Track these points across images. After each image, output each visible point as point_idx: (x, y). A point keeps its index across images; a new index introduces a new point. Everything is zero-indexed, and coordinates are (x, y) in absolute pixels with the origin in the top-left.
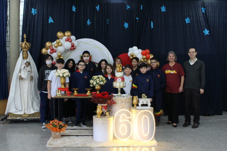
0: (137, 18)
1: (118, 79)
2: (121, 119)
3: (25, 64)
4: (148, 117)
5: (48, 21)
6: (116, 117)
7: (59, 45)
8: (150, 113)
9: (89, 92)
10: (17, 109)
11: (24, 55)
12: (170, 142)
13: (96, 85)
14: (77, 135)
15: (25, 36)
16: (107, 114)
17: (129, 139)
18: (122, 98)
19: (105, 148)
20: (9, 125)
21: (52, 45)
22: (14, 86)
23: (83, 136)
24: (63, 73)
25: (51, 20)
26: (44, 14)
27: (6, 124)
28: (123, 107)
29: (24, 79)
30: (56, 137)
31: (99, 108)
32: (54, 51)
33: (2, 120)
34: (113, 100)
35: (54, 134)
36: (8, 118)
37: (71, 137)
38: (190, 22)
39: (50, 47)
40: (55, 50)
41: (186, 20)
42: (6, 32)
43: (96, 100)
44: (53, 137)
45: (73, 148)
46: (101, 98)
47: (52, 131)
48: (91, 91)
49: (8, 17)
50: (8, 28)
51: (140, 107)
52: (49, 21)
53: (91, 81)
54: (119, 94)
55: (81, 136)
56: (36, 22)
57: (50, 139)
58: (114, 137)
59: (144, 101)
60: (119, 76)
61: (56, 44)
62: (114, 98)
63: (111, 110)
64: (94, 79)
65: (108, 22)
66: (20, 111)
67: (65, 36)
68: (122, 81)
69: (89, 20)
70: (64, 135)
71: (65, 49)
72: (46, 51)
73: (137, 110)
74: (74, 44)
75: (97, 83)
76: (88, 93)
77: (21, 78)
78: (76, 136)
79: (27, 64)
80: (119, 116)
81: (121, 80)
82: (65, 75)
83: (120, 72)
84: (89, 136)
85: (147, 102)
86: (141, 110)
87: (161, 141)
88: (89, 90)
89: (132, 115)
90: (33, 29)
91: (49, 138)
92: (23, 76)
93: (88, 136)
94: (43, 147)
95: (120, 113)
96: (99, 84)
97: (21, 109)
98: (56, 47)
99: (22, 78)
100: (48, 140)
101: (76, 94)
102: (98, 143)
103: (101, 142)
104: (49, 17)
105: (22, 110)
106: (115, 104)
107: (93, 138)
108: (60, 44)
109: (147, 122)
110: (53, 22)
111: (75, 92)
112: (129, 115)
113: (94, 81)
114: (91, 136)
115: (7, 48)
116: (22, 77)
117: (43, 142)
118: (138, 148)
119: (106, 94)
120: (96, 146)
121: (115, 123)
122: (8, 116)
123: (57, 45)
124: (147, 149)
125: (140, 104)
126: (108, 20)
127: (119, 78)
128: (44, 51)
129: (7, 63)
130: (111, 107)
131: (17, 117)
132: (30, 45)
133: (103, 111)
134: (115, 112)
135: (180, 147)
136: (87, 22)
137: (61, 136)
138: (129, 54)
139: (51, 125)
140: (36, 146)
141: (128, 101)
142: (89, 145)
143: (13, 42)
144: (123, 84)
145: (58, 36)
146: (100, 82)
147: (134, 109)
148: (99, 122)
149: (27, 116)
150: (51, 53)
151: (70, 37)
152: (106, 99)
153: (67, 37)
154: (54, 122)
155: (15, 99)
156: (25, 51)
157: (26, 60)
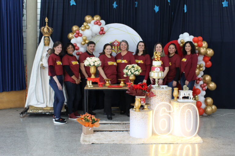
0: (169, 1)
1: (156, 69)
2: (161, 113)
3: (48, 51)
4: (192, 111)
8: (194, 107)
10: (38, 102)
11: (45, 41)
12: (215, 138)
13: (130, 75)
14: (109, 130)
15: (47, 20)
16: (145, 107)
17: (169, 135)
18: (162, 90)
19: (146, 145)
20: (30, 118)
23: (117, 131)
24: (94, 61)
25: (73, 2)
27: (25, 117)
28: (162, 101)
29: (46, 68)
30: (88, 133)
31: (138, 100)
32: (80, 35)
33: (22, 113)
34: (152, 92)
35: (86, 129)
36: (28, 111)
37: (105, 132)
38: (227, 6)
41: (223, 3)
43: (134, 91)
44: (85, 133)
45: (110, 145)
46: (140, 90)
47: (83, 126)
50: (25, 11)
51: (181, 100)
52: (70, 3)
53: (125, 71)
54: (157, 85)
55: (114, 131)
56: (56, 4)
58: (153, 133)
59: (186, 93)
60: (158, 66)
61: (83, 27)
62: (152, 90)
63: (149, 103)
64: (129, 68)
65: (136, 5)
66: (42, 103)
67: (93, 20)
68: (160, 70)
69: (115, 3)
70: (96, 130)
73: (179, 103)
74: (103, 28)
76: (122, 84)
77: (42, 67)
78: (109, 131)
79: (50, 51)
81: (159, 69)
82: (96, 64)
83: (159, 60)
84: (124, 131)
85: (189, 94)
86: (184, 103)
87: (205, 137)
89: (173, 109)
90: (53, 12)
91: (80, 133)
93: (122, 131)
94: (77, 144)
95: (160, 106)
96: (135, 74)
98: (82, 30)
99: (44, 67)
100: (81, 136)
101: (108, 85)
102: (137, 139)
103: (140, 139)
105: (44, 103)
106: (154, 97)
107: (129, 134)
108: (87, 27)
109: (191, 117)
110: (75, 4)
111: (107, 82)
114: (126, 131)
116: (44, 65)
117: (74, 138)
119: (144, 85)
120: (136, 143)
122: (27, 109)
124: (190, 146)
125: (181, 97)
126: (137, 3)
127: (158, 68)
128: (70, 35)
129: (24, 50)
130: (149, 100)
131: (39, 110)
132: (52, 29)
133: (142, 104)
134: (154, 105)
135: (229, 144)
136: (113, 5)
137: (94, 131)
138: (179, 41)
139: (83, 120)
140: (68, 143)
141: (168, 93)
142: (128, 141)
143: (30, 26)
144: (162, 74)
145: (86, 20)
146: (135, 71)
147: (175, 102)
148: (137, 116)
149: (49, 109)
150: (76, 37)
151: (99, 21)
152: (145, 90)
153: (95, 20)
154: (86, 116)
155: (35, 90)
156: (46, 37)
157: (48, 47)
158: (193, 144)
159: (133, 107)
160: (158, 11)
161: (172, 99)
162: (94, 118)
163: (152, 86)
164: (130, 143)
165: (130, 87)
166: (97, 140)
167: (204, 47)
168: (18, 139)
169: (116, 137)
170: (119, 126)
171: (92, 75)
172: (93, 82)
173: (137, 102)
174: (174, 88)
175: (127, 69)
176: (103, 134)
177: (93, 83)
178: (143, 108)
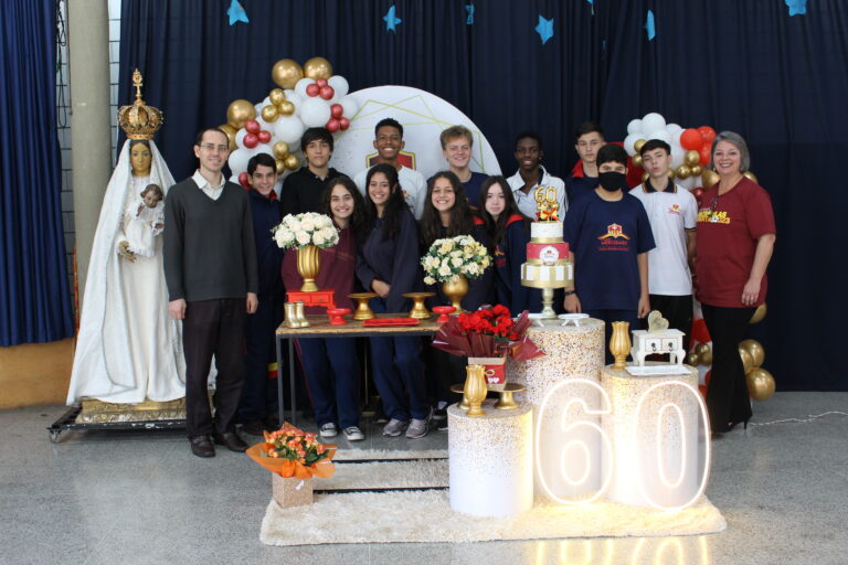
1: (544, 252)
2: (567, 420)
3: (143, 195)
4: (681, 407)
5: (225, 16)
7: (279, 113)
8: (690, 393)
9: (419, 305)
10: (114, 383)
11: (135, 158)
12: (773, 509)
13: (448, 276)
14: (374, 487)
15: (137, 79)
16: (507, 397)
17: (599, 501)
18: (567, 331)
19: (512, 545)
20: (86, 446)
21: (255, 115)
22: (101, 286)
23: (402, 490)
24: (311, 229)
25: (237, 12)
27: (70, 442)
28: (571, 371)
29: (141, 256)
30: (292, 501)
31: (477, 373)
32: (262, 135)
33: (56, 427)
34: (529, 341)
35: (285, 486)
36: (79, 420)
37: (358, 494)
38: (804, 11)
39: (245, 120)
40: (265, 132)
41: (790, 3)
43: (461, 340)
44: (282, 501)
45: (376, 547)
46: (482, 331)
47: (275, 475)
49: (62, 5)
50: (63, 49)
51: (640, 368)
52: (228, 17)
53: (429, 262)
54: (549, 312)
55: (393, 490)
56: (175, 24)
57: (270, 508)
58: (539, 497)
59: (658, 342)
60: (551, 239)
61: (270, 108)
62: (532, 333)
63: (519, 381)
64: (442, 251)
65: (471, 17)
66: (129, 389)
67: (305, 76)
68: (560, 257)
69: (392, 10)
70: (323, 488)
73: (633, 381)
74: (340, 106)
75: (454, 271)
76: (418, 312)
77: (127, 255)
78: (374, 490)
79: (151, 193)
81: (555, 253)
82: (319, 239)
83: (553, 219)
84: (428, 488)
85: (670, 345)
86: (653, 381)
87: (734, 506)
88: (420, 300)
89: (612, 402)
90: (167, 52)
91: (265, 503)
92: (134, 247)
93: (423, 489)
94: (247, 547)
95: (562, 393)
96: (464, 272)
97: (131, 383)
98: (268, 120)
99: (132, 253)
100: (263, 513)
101: (366, 317)
102: (476, 521)
103: (488, 518)
105: (136, 387)
106: (539, 358)
107: (446, 498)
108: (285, 108)
109: (678, 434)
110: (245, 19)
111: (363, 306)
112: (597, 401)
113: (441, 260)
114: (436, 488)
116: (131, 249)
117: (240, 523)
119: (499, 315)
120: (471, 537)
122: (77, 411)
123: (273, 112)
125: (640, 355)
126: (472, 9)
127: (550, 248)
129: (62, 194)
130: (520, 369)
131: (118, 414)
132: (158, 115)
133: (491, 386)
134: (540, 390)
135: (826, 533)
136: (385, 19)
137: (314, 491)
138: (629, 144)
139: (271, 451)
140: (214, 542)
141: (590, 341)
142: (441, 531)
143: (84, 104)
144: (566, 270)
145: (277, 77)
146: (465, 263)
147: (618, 376)
148: (476, 434)
149: (155, 408)
150: (250, 146)
151: (326, 81)
152: (504, 335)
153: (312, 78)
154: (283, 435)
155: (103, 340)
156: (138, 141)
157: (145, 178)
158: (690, 538)
159: (459, 399)
160: (550, 39)
161: (607, 363)
162: (316, 443)
163: (531, 316)
164: (450, 538)
165: (446, 324)
166: (324, 527)
168: (30, 531)
169: (397, 512)
170: (411, 471)
171: (307, 280)
172: (311, 305)
173: (475, 380)
174: (613, 324)
175: (434, 255)
176: (351, 502)
178: (496, 401)
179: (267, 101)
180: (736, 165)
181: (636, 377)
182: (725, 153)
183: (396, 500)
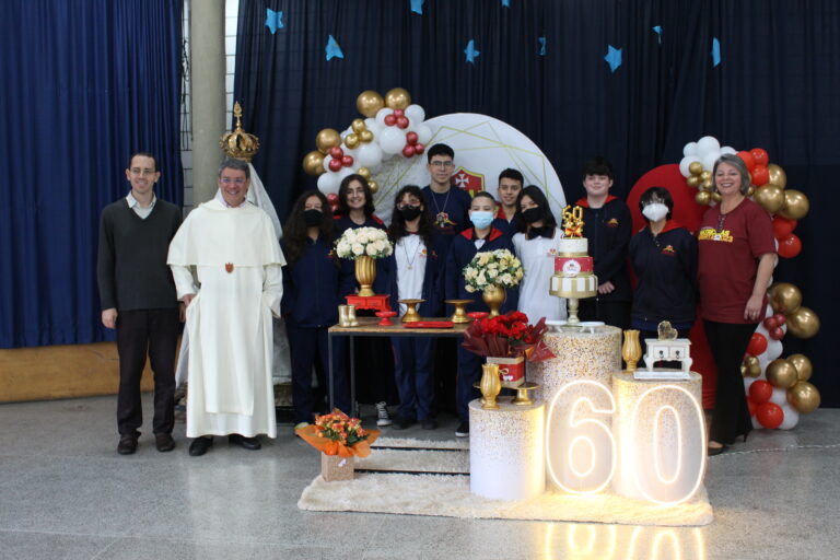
0: (657, 29)
1: (566, 265)
2: (577, 417)
4: (679, 410)
5: (323, 53)
6: (556, 407)
7: (361, 141)
8: (687, 397)
9: (459, 311)
12: (766, 510)
13: (484, 286)
14: (413, 470)
15: (239, 111)
16: (520, 396)
17: (605, 492)
18: (579, 337)
21: (340, 141)
23: (434, 473)
24: (365, 241)
25: (333, 49)
26: (311, 28)
28: (583, 373)
30: (335, 476)
31: (492, 371)
32: (345, 160)
34: (543, 345)
35: (329, 462)
37: (395, 475)
39: (330, 147)
40: (348, 157)
42: (180, 97)
43: (480, 342)
44: (326, 476)
45: (390, 517)
46: (498, 334)
47: (323, 453)
48: (468, 309)
49: (187, 46)
50: (187, 84)
51: (650, 373)
52: (326, 53)
53: (470, 272)
54: (573, 319)
55: (427, 473)
56: (281, 58)
57: (315, 481)
58: (550, 485)
59: (665, 350)
60: (574, 254)
61: (352, 136)
62: (548, 337)
63: (536, 381)
64: (481, 263)
65: (543, 48)
67: (385, 106)
68: (582, 270)
69: (471, 44)
70: (366, 468)
71: (384, 154)
72: (318, 161)
73: (634, 384)
74: (415, 133)
75: (490, 280)
76: (458, 317)
78: (410, 473)
80: (569, 405)
81: (577, 266)
82: (372, 250)
85: (677, 353)
86: (652, 384)
87: (731, 505)
88: (461, 306)
89: (617, 402)
90: (273, 84)
91: (313, 476)
93: (453, 474)
94: (285, 509)
95: (573, 392)
96: (499, 282)
98: (351, 147)
100: (308, 484)
101: (413, 319)
102: (486, 502)
103: (498, 501)
104: (328, 38)
106: (554, 360)
107: (469, 482)
108: (365, 135)
109: (675, 430)
110: (340, 55)
112: (604, 402)
113: (479, 271)
115: (183, 154)
117: (287, 492)
118: (638, 530)
119: (517, 320)
120: (474, 513)
121: (552, 431)
123: (355, 139)
125: (650, 360)
126: (543, 40)
127: (572, 262)
128: (312, 160)
130: (538, 370)
132: (254, 140)
133: (505, 383)
134: (553, 389)
136: (465, 51)
137: (356, 470)
138: (685, 166)
139: (318, 432)
141: (603, 347)
142: (452, 508)
143: (202, 131)
144: (588, 282)
145: (361, 106)
146: (499, 274)
147: (624, 379)
148: (488, 424)
150: (335, 169)
151: (403, 111)
152: (518, 338)
153: (392, 108)
154: (330, 419)
160: (619, 67)
162: (357, 427)
164: (456, 514)
167: (772, 187)
169: (421, 491)
170: (450, 459)
171: (363, 286)
172: (366, 308)
173: (489, 377)
175: (473, 266)
176: (386, 480)
177: (360, 313)
178: (513, 398)
179: (350, 130)
180: (737, 185)
181: (639, 380)
182: (726, 173)
183: (425, 482)
